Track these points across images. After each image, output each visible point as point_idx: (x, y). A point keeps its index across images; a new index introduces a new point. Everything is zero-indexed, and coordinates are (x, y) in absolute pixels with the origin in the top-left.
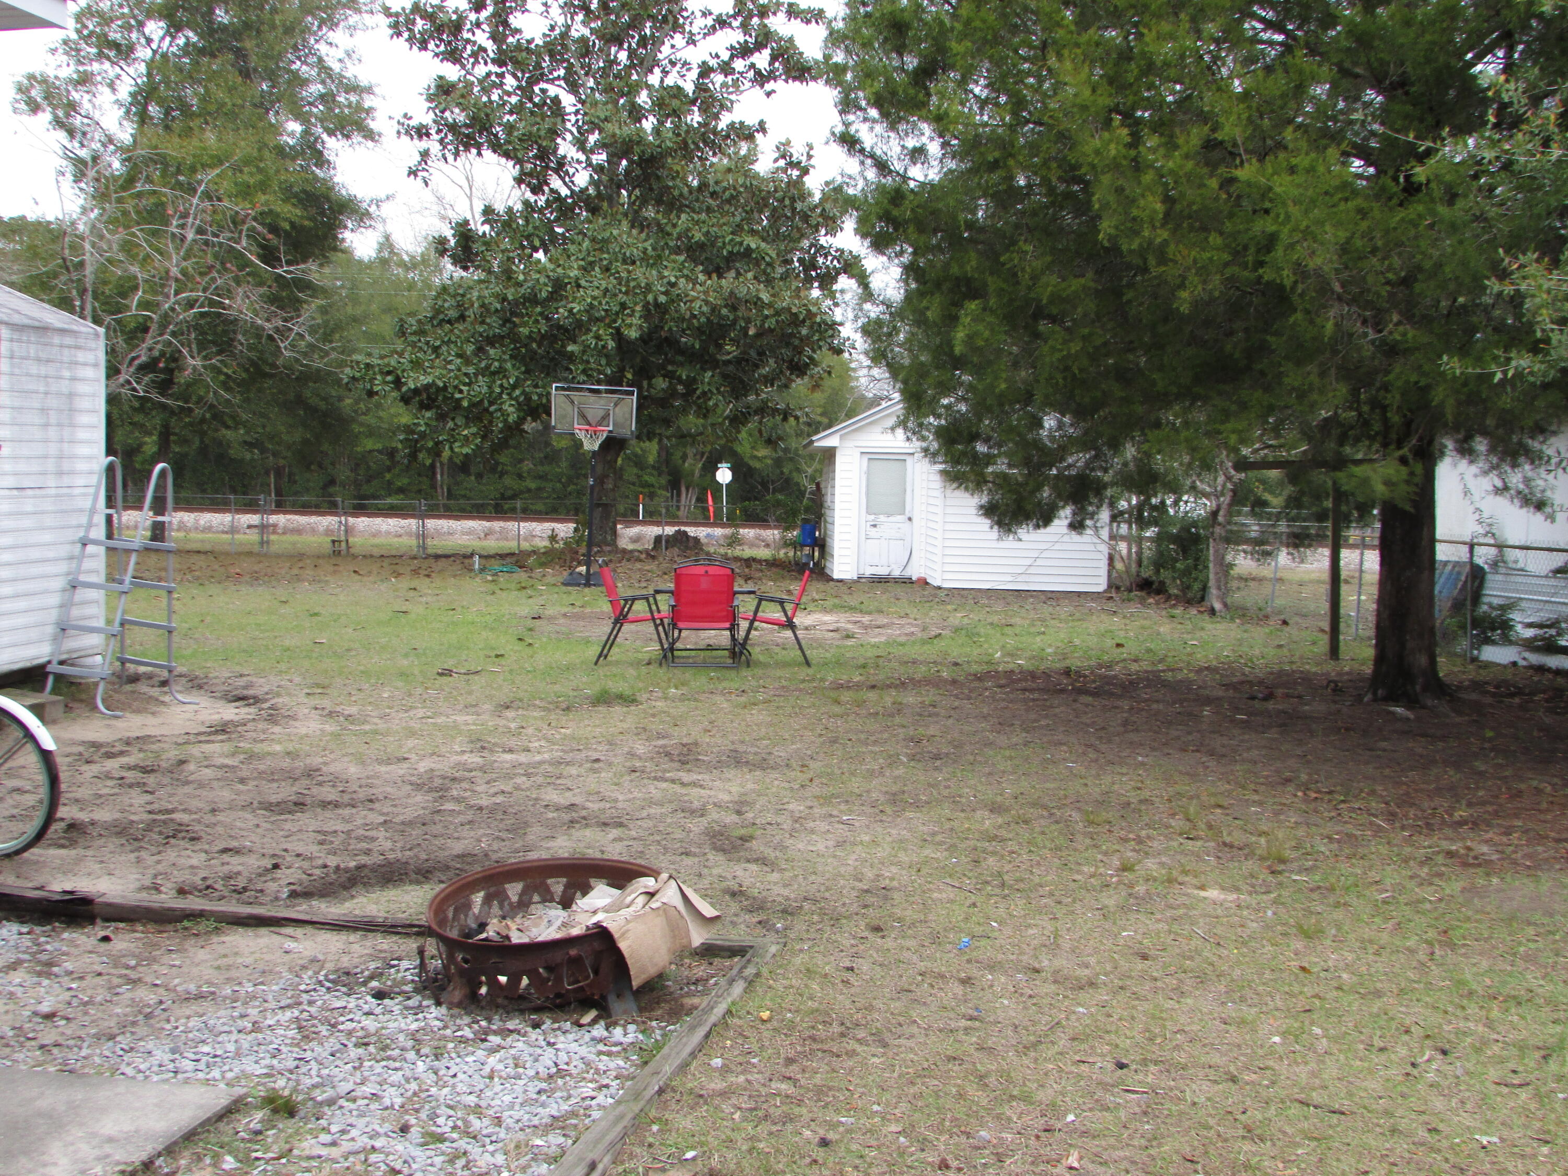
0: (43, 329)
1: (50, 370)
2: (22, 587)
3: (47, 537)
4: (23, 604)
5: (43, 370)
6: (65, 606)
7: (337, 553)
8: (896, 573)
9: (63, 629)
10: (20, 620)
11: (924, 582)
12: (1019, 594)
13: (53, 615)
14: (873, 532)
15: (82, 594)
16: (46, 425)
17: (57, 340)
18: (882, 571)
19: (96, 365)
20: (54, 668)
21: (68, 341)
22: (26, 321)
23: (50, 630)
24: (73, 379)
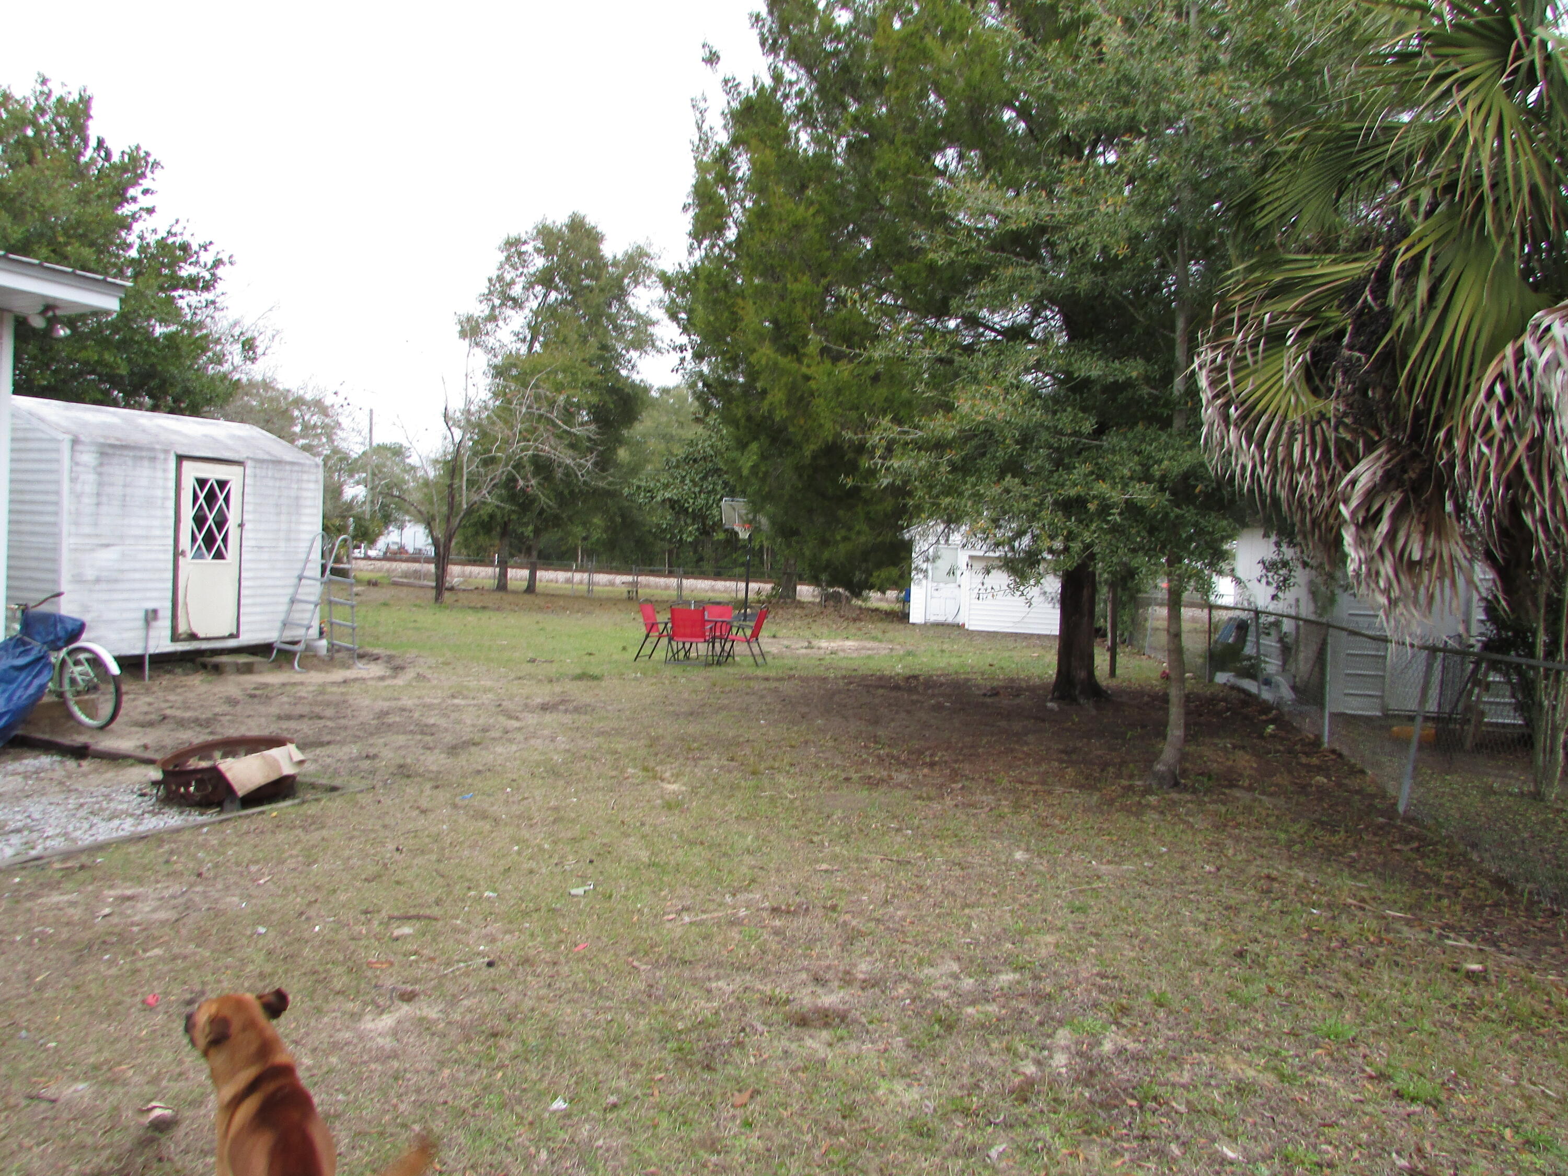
0: (278, 462)
1: (283, 483)
2: (258, 600)
3: (278, 574)
4: (259, 609)
5: (278, 484)
6: (289, 612)
7: (630, 599)
8: (950, 620)
9: (285, 624)
10: (258, 618)
11: (960, 627)
12: (1016, 635)
13: (282, 617)
14: (936, 594)
15: (297, 606)
16: (279, 514)
17: (288, 467)
18: (941, 619)
19: (317, 481)
20: (278, 645)
21: (296, 468)
22: (266, 457)
23: (279, 625)
24: (300, 489)
